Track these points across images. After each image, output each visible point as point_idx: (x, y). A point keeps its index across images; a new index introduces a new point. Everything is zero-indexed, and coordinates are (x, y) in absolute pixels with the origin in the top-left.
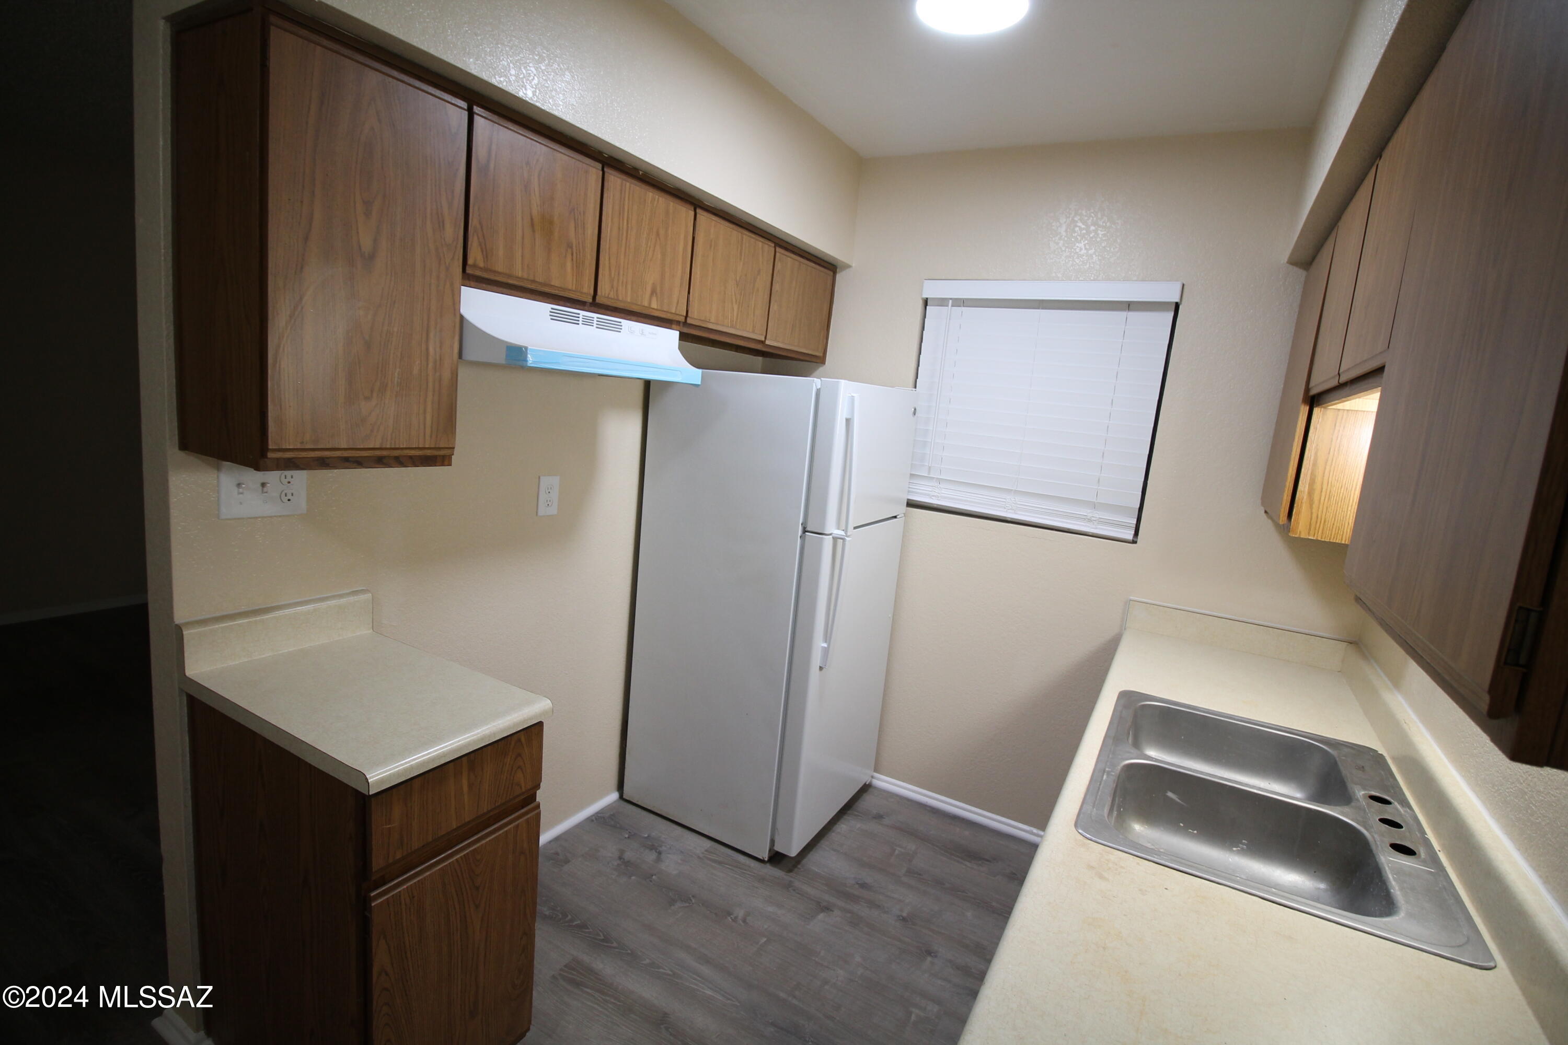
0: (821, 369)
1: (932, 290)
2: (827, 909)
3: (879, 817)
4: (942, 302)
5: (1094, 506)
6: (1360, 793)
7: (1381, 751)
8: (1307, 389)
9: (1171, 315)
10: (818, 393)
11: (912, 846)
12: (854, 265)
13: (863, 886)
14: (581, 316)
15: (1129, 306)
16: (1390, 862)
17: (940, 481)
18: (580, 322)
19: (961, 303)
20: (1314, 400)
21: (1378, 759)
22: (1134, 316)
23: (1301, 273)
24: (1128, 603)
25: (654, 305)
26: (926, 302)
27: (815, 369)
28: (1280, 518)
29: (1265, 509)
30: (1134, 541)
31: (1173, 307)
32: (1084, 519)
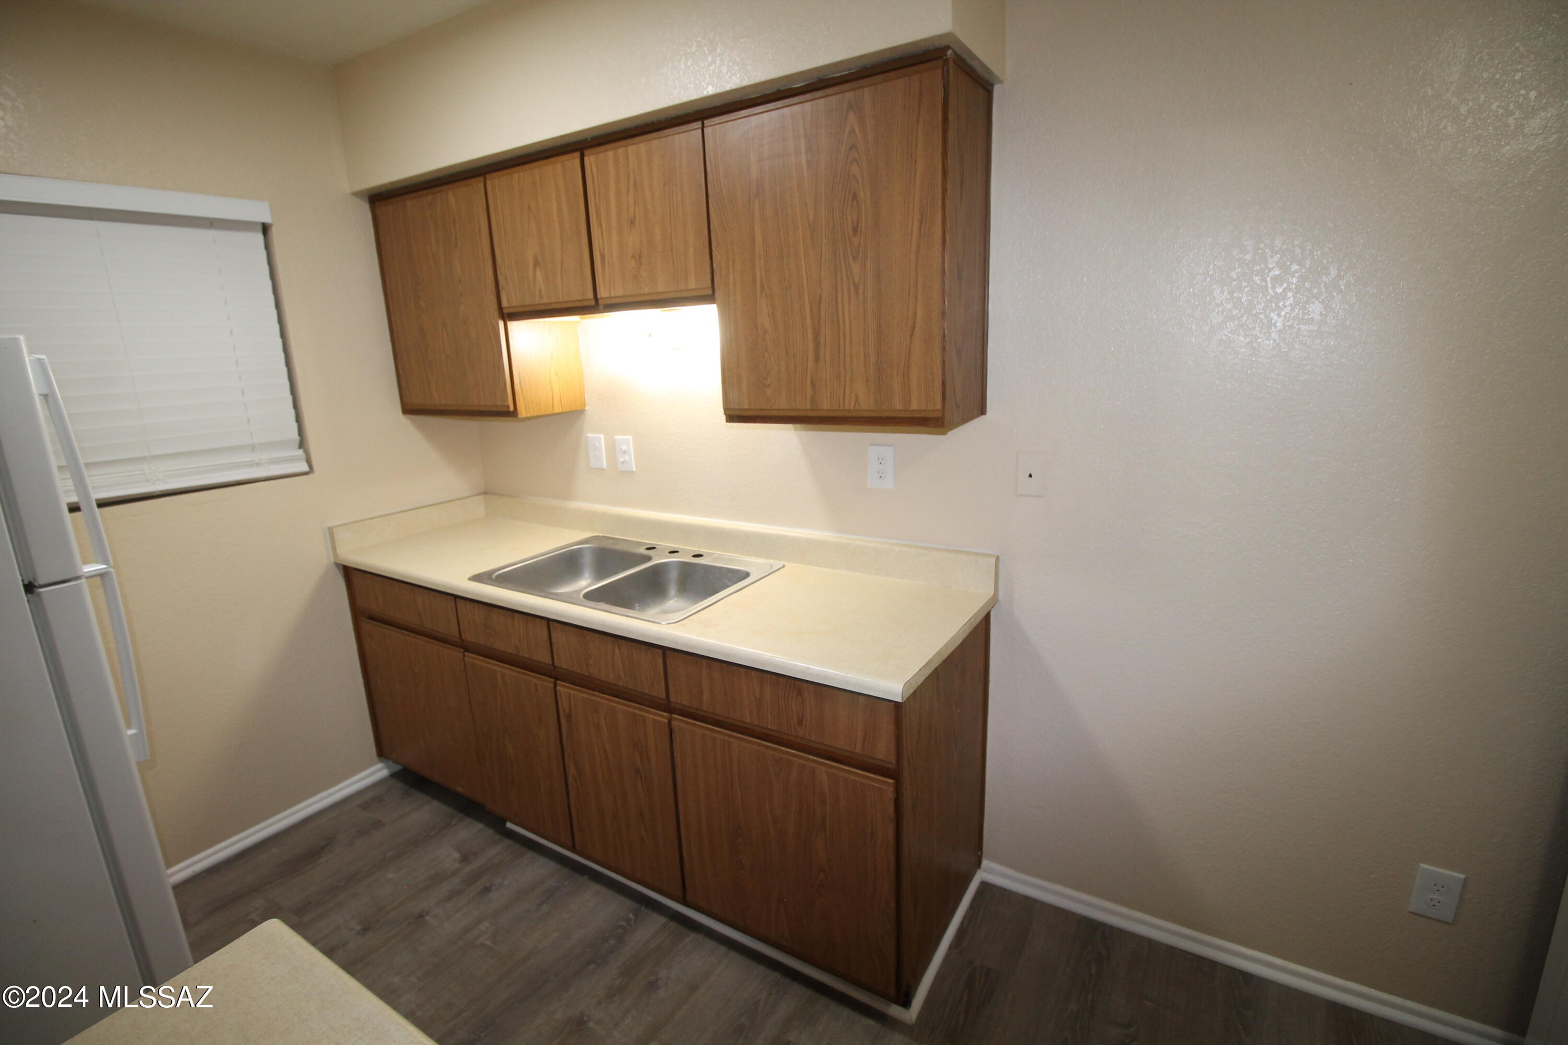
5: (253, 448)
8: (500, 308)
9: (260, 233)
15: (213, 223)
20: (508, 317)
21: (609, 538)
22: (223, 234)
23: (365, 207)
24: (329, 533)
28: (508, 406)
29: (409, 409)
30: (311, 469)
31: (260, 228)
32: (251, 464)
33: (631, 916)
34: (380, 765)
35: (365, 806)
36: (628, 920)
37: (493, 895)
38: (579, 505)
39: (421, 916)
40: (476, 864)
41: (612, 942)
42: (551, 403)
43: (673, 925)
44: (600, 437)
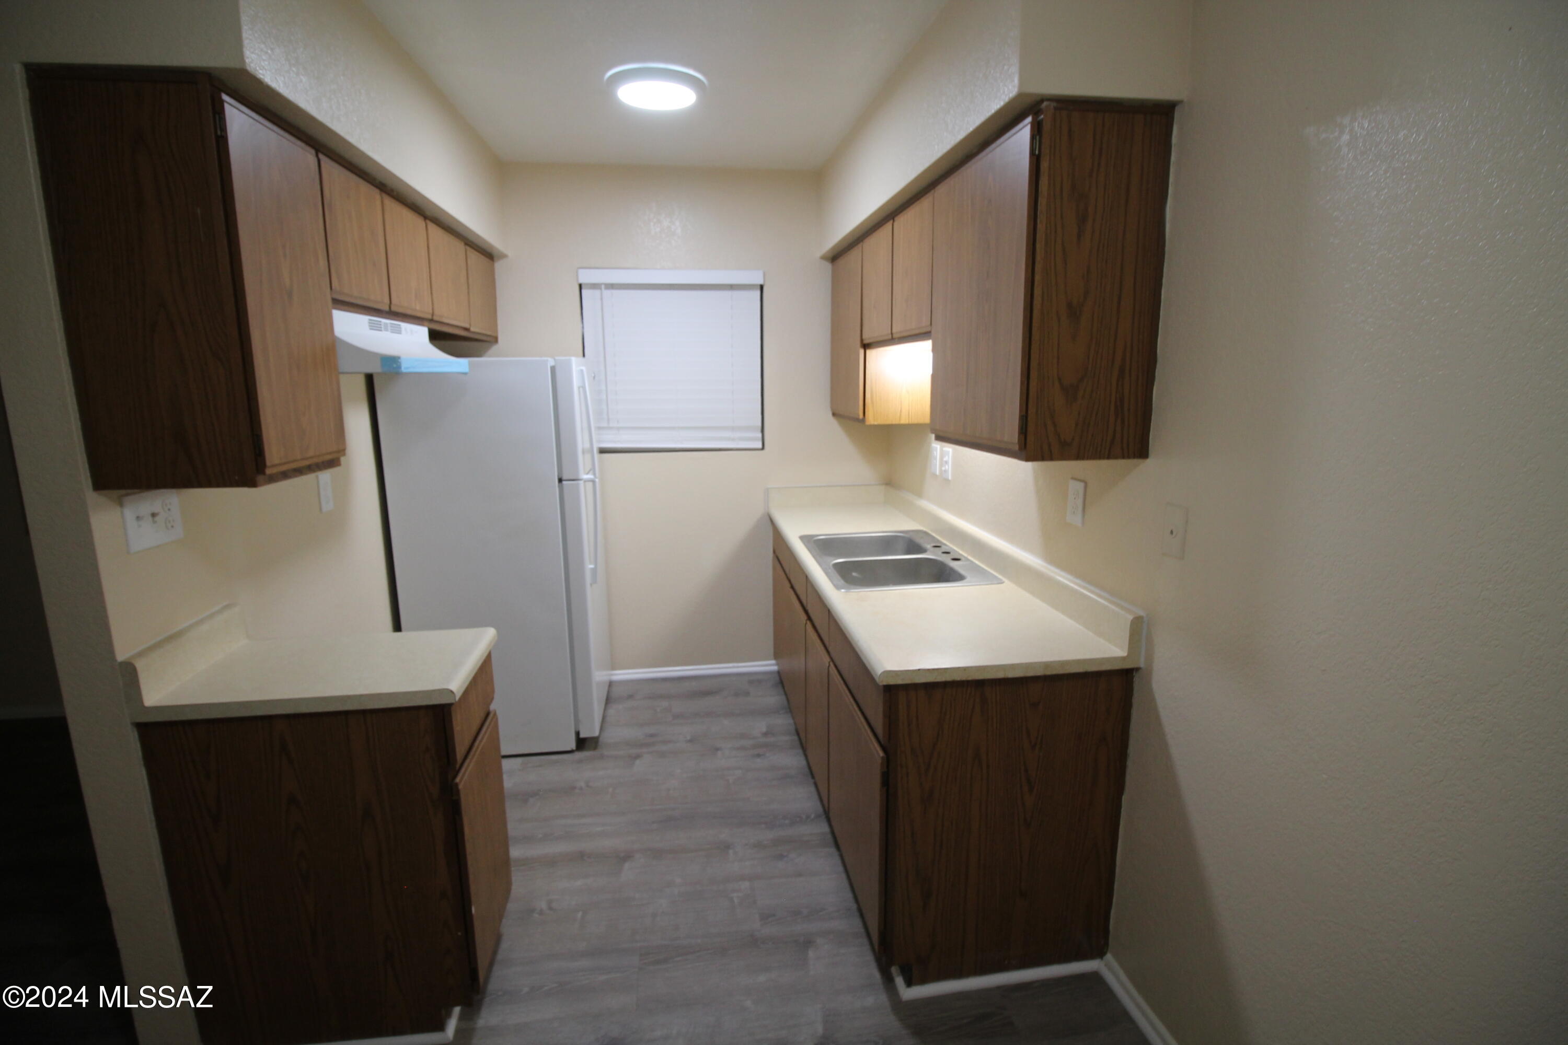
0: (495, 348)
1: (586, 277)
2: (638, 757)
3: (631, 697)
4: (595, 286)
5: (733, 429)
6: (929, 546)
7: (924, 529)
8: (862, 340)
9: (759, 293)
10: (553, 369)
11: (665, 704)
12: (509, 254)
13: (652, 736)
14: (382, 324)
15: (732, 287)
16: (954, 565)
17: (618, 429)
18: (383, 329)
19: (611, 286)
20: (866, 346)
21: (925, 533)
22: (737, 294)
23: (828, 266)
24: (767, 491)
25: (418, 308)
26: (580, 286)
27: (488, 348)
28: (859, 415)
29: (834, 414)
30: (763, 448)
31: (759, 287)
32: (728, 439)
33: (813, 816)
34: (773, 662)
35: (751, 682)
36: (808, 817)
37: (759, 760)
38: (925, 504)
39: (717, 749)
40: (771, 739)
41: (787, 822)
42: (899, 415)
43: (829, 836)
44: (937, 448)
